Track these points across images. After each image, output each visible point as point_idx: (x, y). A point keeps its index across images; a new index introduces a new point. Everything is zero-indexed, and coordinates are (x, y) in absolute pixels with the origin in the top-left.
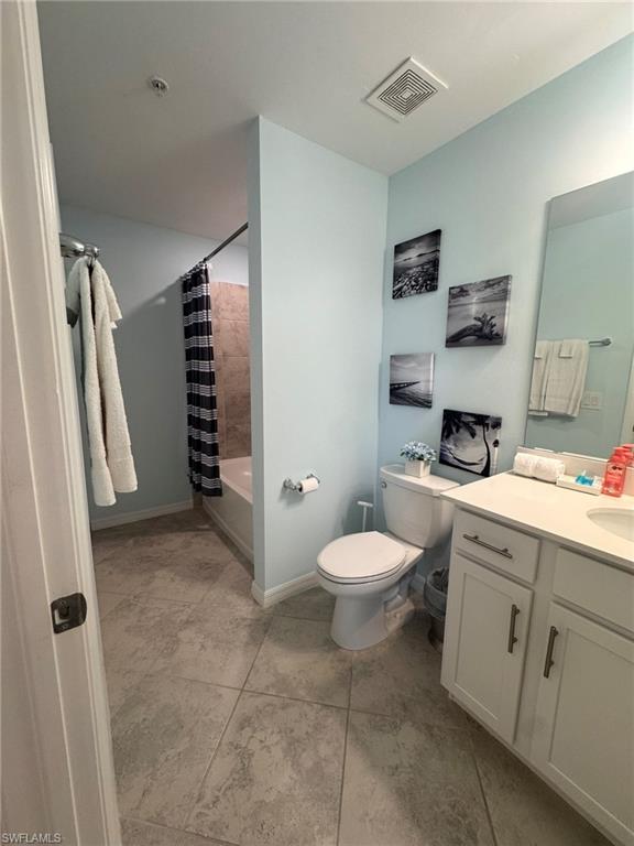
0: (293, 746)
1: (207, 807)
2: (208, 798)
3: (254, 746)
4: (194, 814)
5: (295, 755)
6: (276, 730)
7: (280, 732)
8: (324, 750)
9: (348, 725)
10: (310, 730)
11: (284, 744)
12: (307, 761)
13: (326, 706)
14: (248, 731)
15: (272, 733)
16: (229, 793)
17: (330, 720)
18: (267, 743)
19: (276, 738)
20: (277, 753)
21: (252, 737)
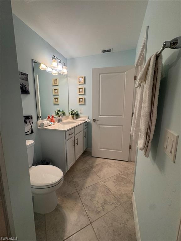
0: (93, 197)
1: (115, 204)
2: (114, 205)
3: (100, 205)
4: (118, 205)
5: (94, 195)
6: (93, 203)
7: (93, 202)
8: (89, 191)
9: (81, 190)
10: (87, 196)
11: (94, 199)
12: (93, 193)
13: (79, 196)
14: (99, 210)
15: (94, 203)
16: (110, 202)
17: (82, 193)
18: (97, 202)
19: (95, 202)
20: (97, 199)
21: (99, 207)
